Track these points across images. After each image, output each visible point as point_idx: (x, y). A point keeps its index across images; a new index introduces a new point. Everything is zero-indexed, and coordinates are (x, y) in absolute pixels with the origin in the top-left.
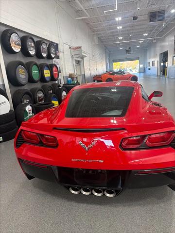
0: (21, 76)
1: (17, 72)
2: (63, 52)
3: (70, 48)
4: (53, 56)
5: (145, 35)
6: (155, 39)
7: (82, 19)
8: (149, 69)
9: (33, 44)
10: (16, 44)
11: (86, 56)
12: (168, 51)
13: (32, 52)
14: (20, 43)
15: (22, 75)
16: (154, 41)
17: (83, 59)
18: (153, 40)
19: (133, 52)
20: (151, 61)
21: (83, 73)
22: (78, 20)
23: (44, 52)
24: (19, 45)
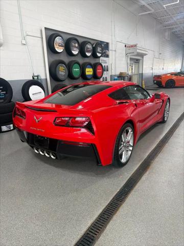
0: (60, 73)
1: (57, 69)
2: (115, 51)
3: (125, 46)
4: (99, 55)
7: (149, 14)
9: (77, 45)
10: (59, 46)
11: (146, 54)
13: (75, 52)
14: (63, 45)
15: (62, 72)
17: (143, 57)
21: (141, 72)
22: (142, 15)
23: (88, 52)
24: (62, 46)
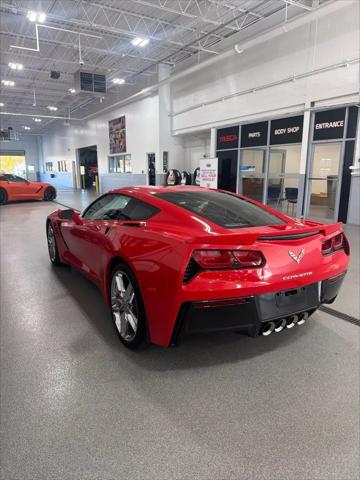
5: (52, 108)
6: (67, 121)
8: (53, 176)
12: (95, 147)
16: (65, 124)
18: (62, 121)
19: (15, 137)
20: (55, 160)
